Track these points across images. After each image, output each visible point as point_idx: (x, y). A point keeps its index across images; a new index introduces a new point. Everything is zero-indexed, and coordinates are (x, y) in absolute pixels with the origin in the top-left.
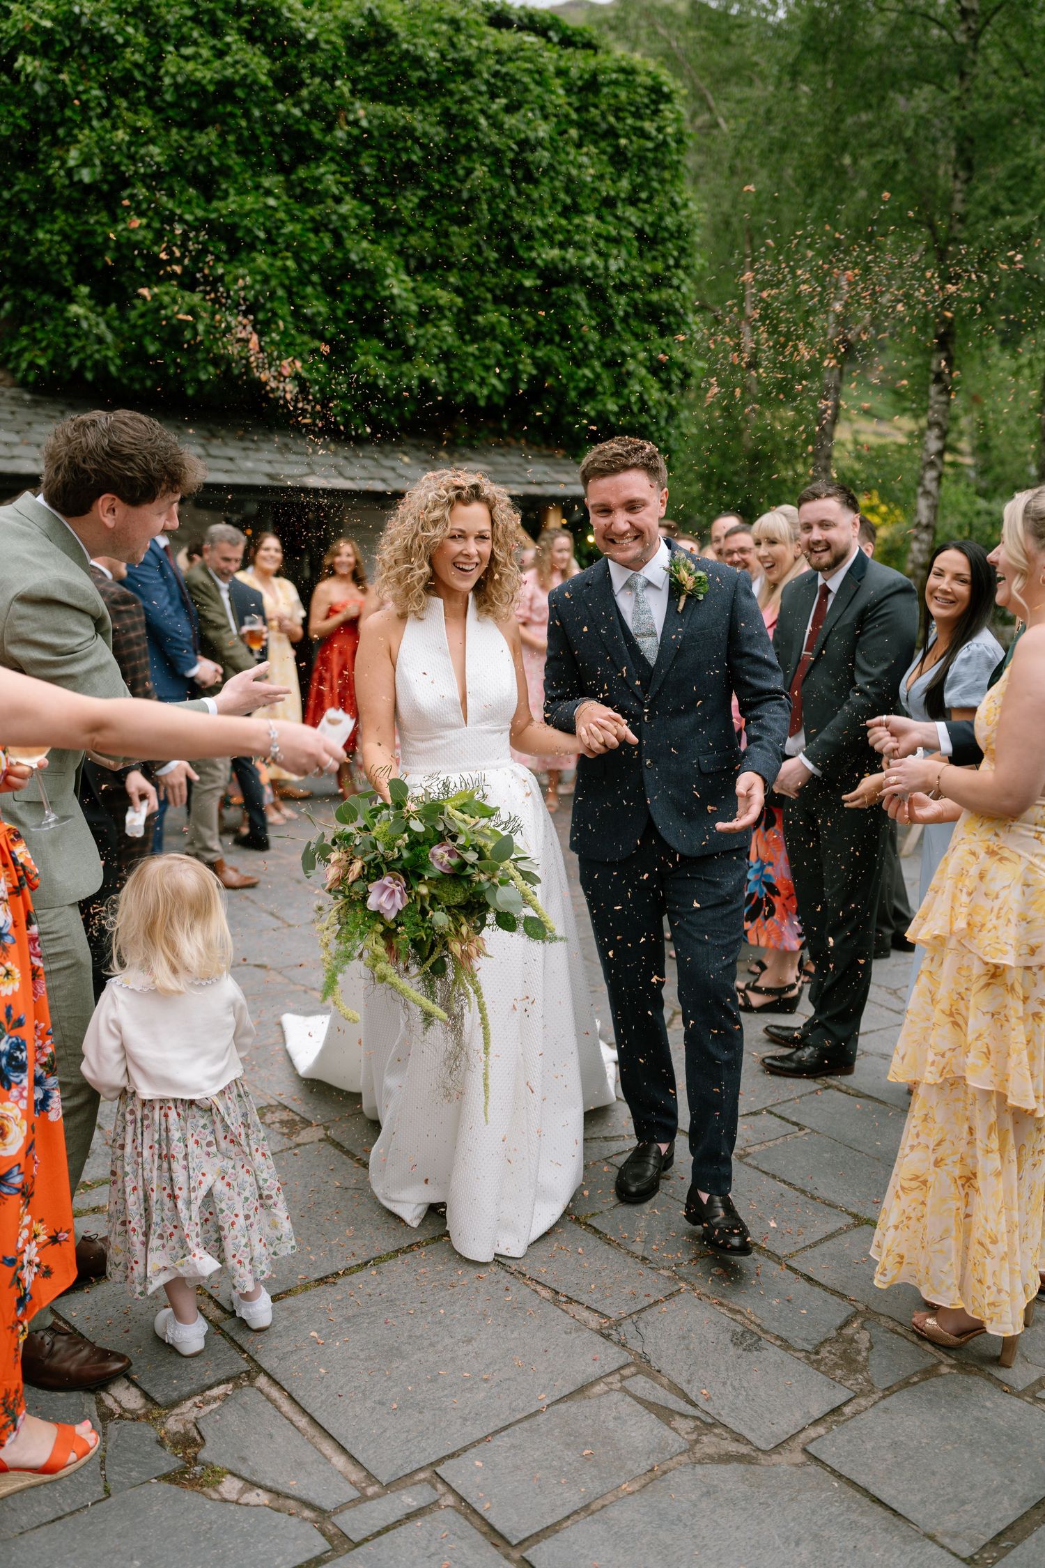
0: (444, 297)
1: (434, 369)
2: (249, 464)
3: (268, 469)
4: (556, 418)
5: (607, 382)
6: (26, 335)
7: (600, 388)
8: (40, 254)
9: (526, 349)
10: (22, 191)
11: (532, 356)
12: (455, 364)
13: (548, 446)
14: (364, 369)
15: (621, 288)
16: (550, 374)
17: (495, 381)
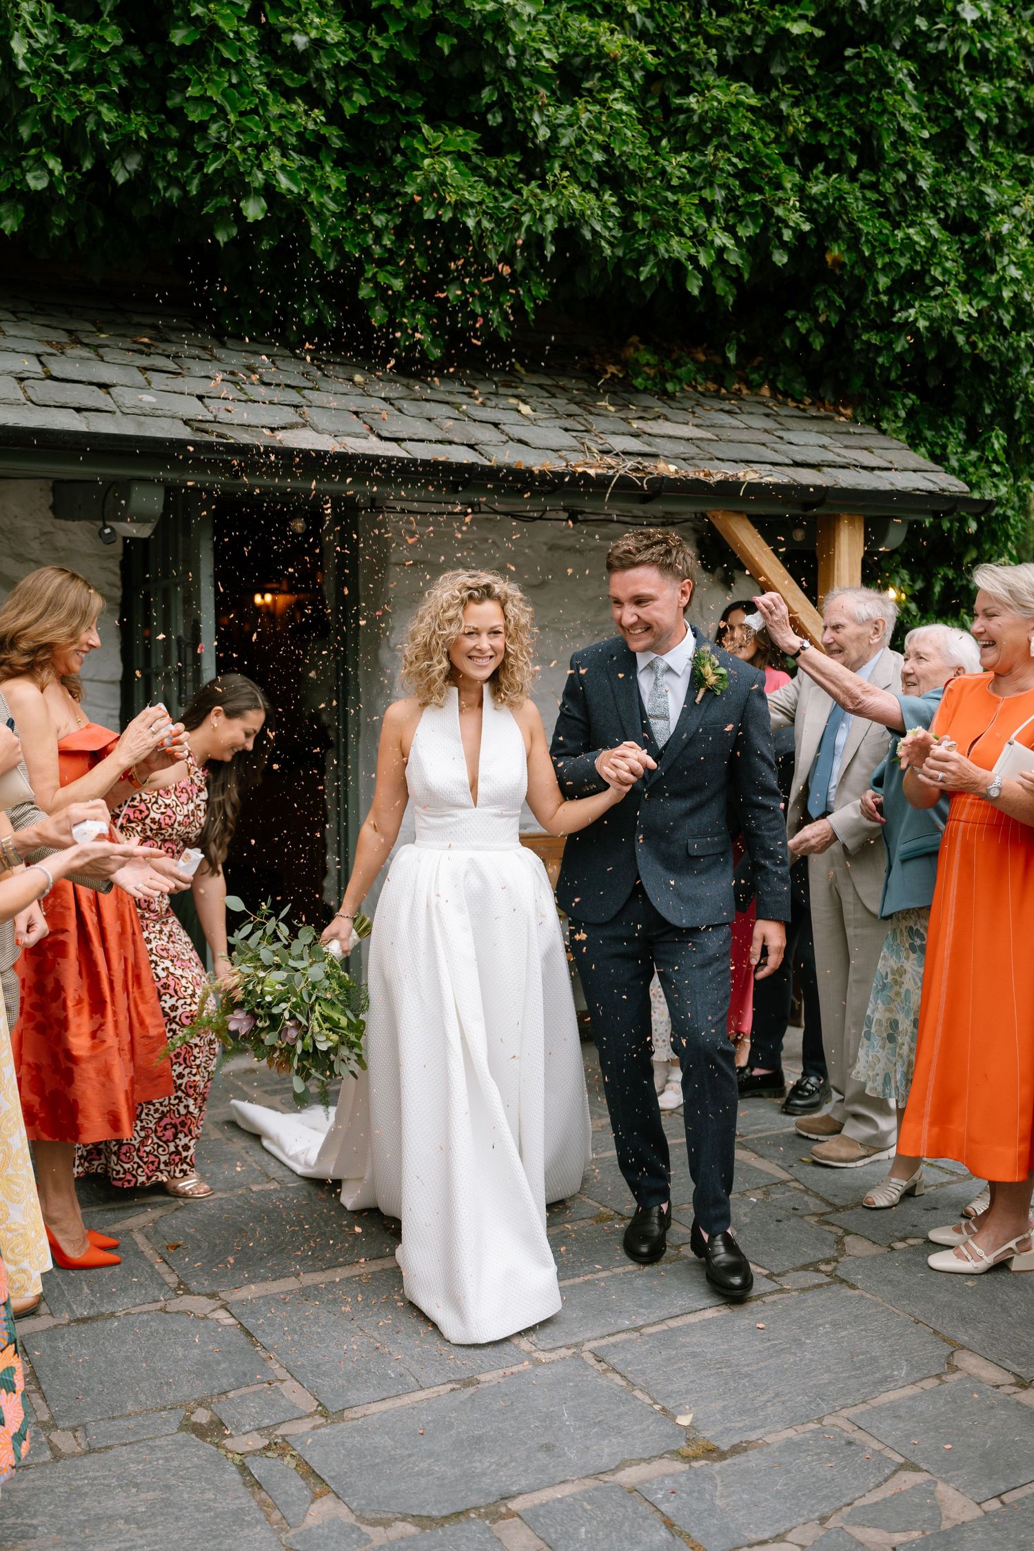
0: (614, 42)
1: (590, 197)
2: (148, 398)
3: (195, 410)
4: (838, 336)
5: (950, 261)
7: (936, 272)
9: (790, 179)
11: (801, 190)
12: (638, 196)
13: (818, 401)
14: (434, 190)
15: (980, 65)
16: (837, 236)
17: (722, 239)
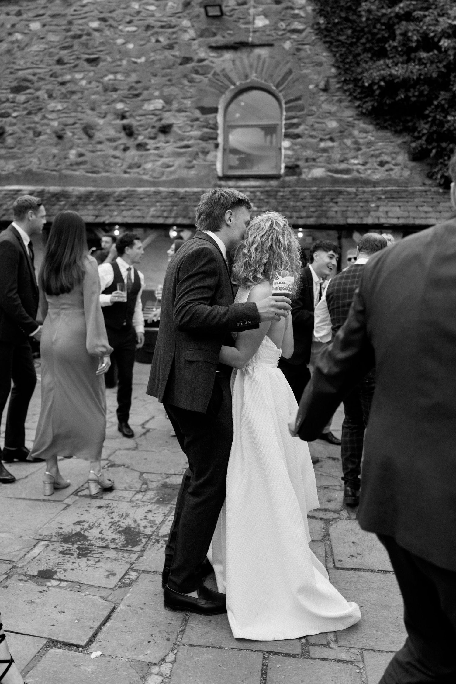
6: (441, 163)
8: (450, 127)
10: (442, 100)
